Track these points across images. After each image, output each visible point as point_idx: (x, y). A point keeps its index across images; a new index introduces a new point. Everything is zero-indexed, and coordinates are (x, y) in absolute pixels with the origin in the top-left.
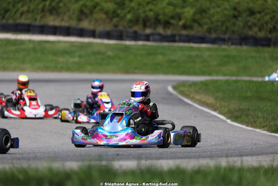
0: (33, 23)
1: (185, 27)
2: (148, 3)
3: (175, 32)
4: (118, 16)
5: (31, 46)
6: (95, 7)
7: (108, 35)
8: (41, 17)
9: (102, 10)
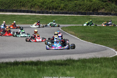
0: (18, 9)
1: (61, 10)
2: (50, 3)
3: (59, 11)
4: (42, 7)
5: (19, 17)
6: (35, 4)
7: (39, 13)
8: (20, 8)
9: (37, 5)
